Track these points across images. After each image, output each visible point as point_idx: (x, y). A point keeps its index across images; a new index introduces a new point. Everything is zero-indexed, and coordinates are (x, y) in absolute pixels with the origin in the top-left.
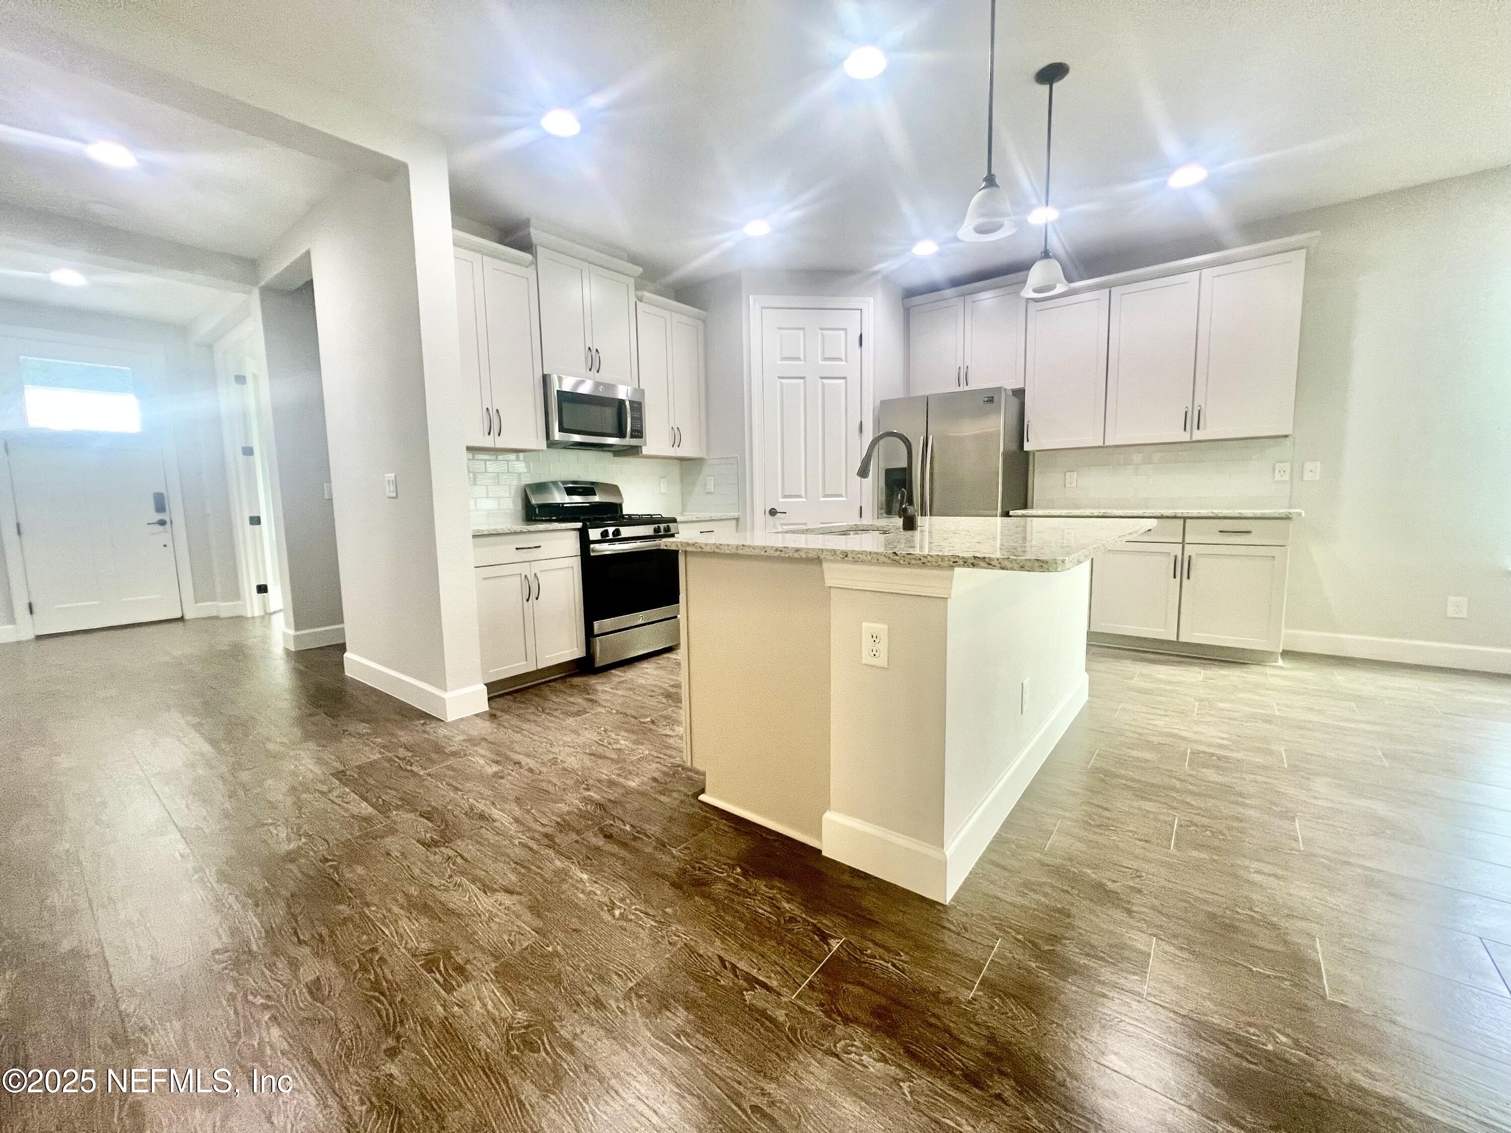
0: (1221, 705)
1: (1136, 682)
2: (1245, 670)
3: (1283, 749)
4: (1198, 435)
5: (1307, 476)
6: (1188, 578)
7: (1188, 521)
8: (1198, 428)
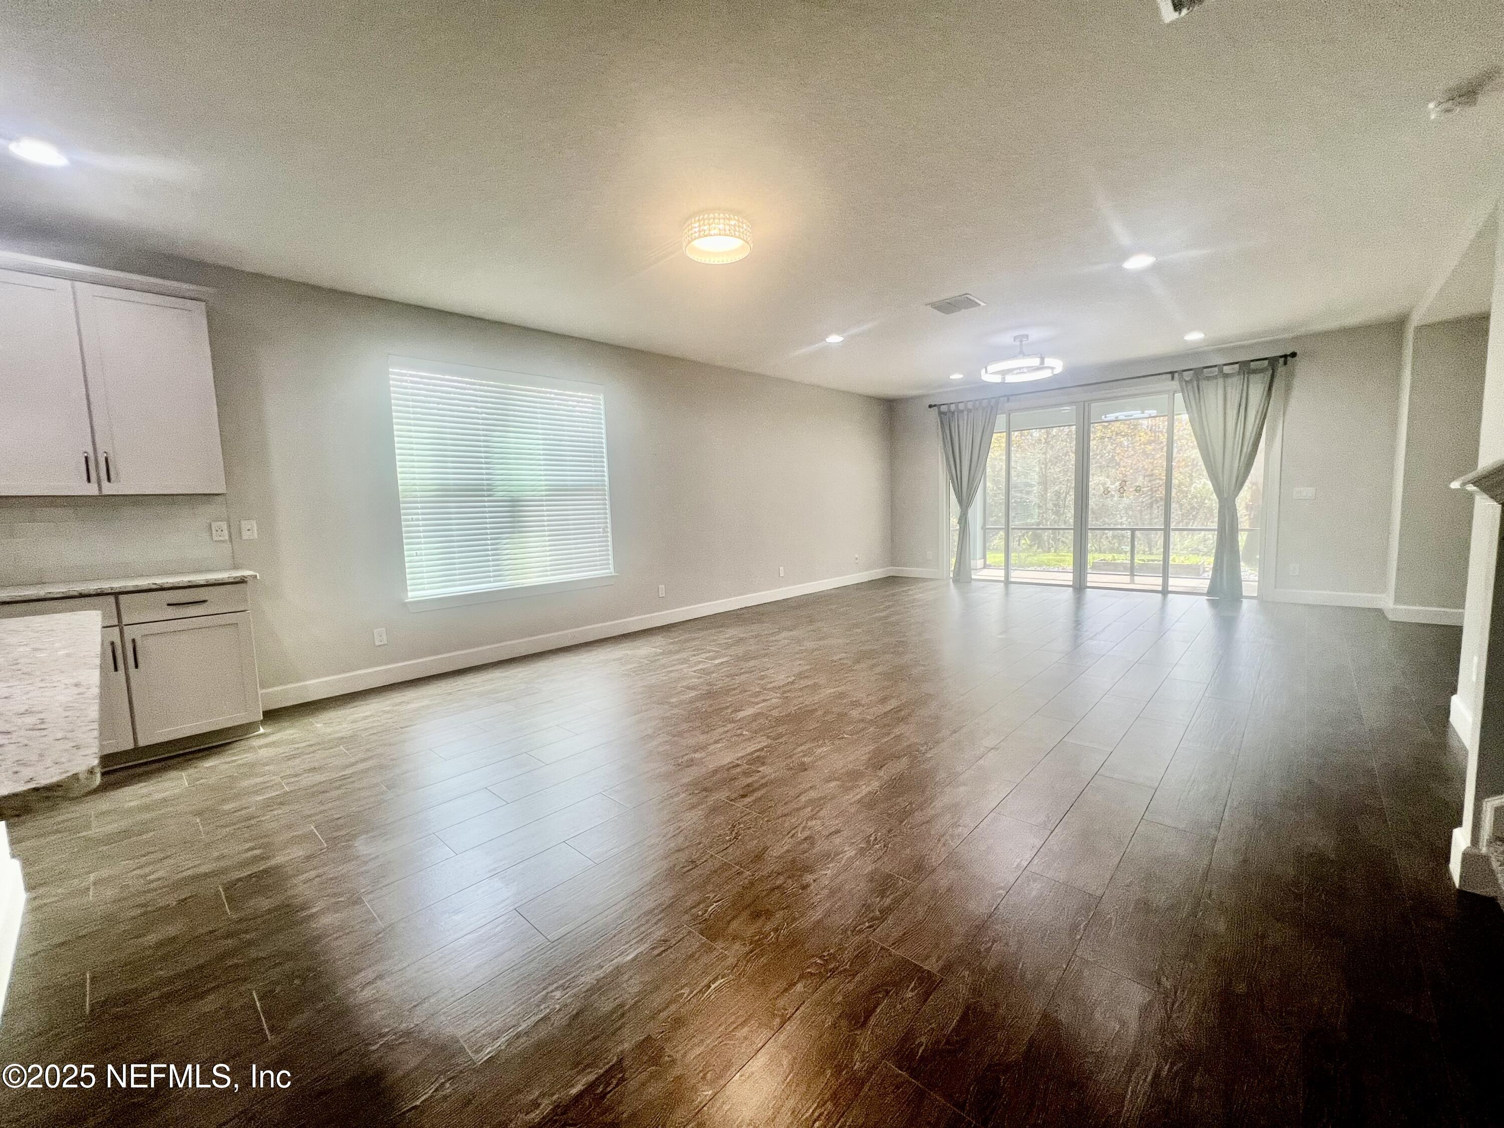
0: (227, 807)
1: (96, 830)
2: (230, 752)
3: (313, 827)
4: (108, 489)
5: (246, 535)
6: (137, 667)
7: (121, 597)
8: (109, 480)
